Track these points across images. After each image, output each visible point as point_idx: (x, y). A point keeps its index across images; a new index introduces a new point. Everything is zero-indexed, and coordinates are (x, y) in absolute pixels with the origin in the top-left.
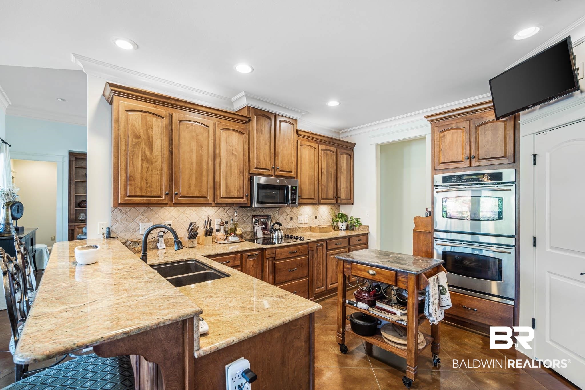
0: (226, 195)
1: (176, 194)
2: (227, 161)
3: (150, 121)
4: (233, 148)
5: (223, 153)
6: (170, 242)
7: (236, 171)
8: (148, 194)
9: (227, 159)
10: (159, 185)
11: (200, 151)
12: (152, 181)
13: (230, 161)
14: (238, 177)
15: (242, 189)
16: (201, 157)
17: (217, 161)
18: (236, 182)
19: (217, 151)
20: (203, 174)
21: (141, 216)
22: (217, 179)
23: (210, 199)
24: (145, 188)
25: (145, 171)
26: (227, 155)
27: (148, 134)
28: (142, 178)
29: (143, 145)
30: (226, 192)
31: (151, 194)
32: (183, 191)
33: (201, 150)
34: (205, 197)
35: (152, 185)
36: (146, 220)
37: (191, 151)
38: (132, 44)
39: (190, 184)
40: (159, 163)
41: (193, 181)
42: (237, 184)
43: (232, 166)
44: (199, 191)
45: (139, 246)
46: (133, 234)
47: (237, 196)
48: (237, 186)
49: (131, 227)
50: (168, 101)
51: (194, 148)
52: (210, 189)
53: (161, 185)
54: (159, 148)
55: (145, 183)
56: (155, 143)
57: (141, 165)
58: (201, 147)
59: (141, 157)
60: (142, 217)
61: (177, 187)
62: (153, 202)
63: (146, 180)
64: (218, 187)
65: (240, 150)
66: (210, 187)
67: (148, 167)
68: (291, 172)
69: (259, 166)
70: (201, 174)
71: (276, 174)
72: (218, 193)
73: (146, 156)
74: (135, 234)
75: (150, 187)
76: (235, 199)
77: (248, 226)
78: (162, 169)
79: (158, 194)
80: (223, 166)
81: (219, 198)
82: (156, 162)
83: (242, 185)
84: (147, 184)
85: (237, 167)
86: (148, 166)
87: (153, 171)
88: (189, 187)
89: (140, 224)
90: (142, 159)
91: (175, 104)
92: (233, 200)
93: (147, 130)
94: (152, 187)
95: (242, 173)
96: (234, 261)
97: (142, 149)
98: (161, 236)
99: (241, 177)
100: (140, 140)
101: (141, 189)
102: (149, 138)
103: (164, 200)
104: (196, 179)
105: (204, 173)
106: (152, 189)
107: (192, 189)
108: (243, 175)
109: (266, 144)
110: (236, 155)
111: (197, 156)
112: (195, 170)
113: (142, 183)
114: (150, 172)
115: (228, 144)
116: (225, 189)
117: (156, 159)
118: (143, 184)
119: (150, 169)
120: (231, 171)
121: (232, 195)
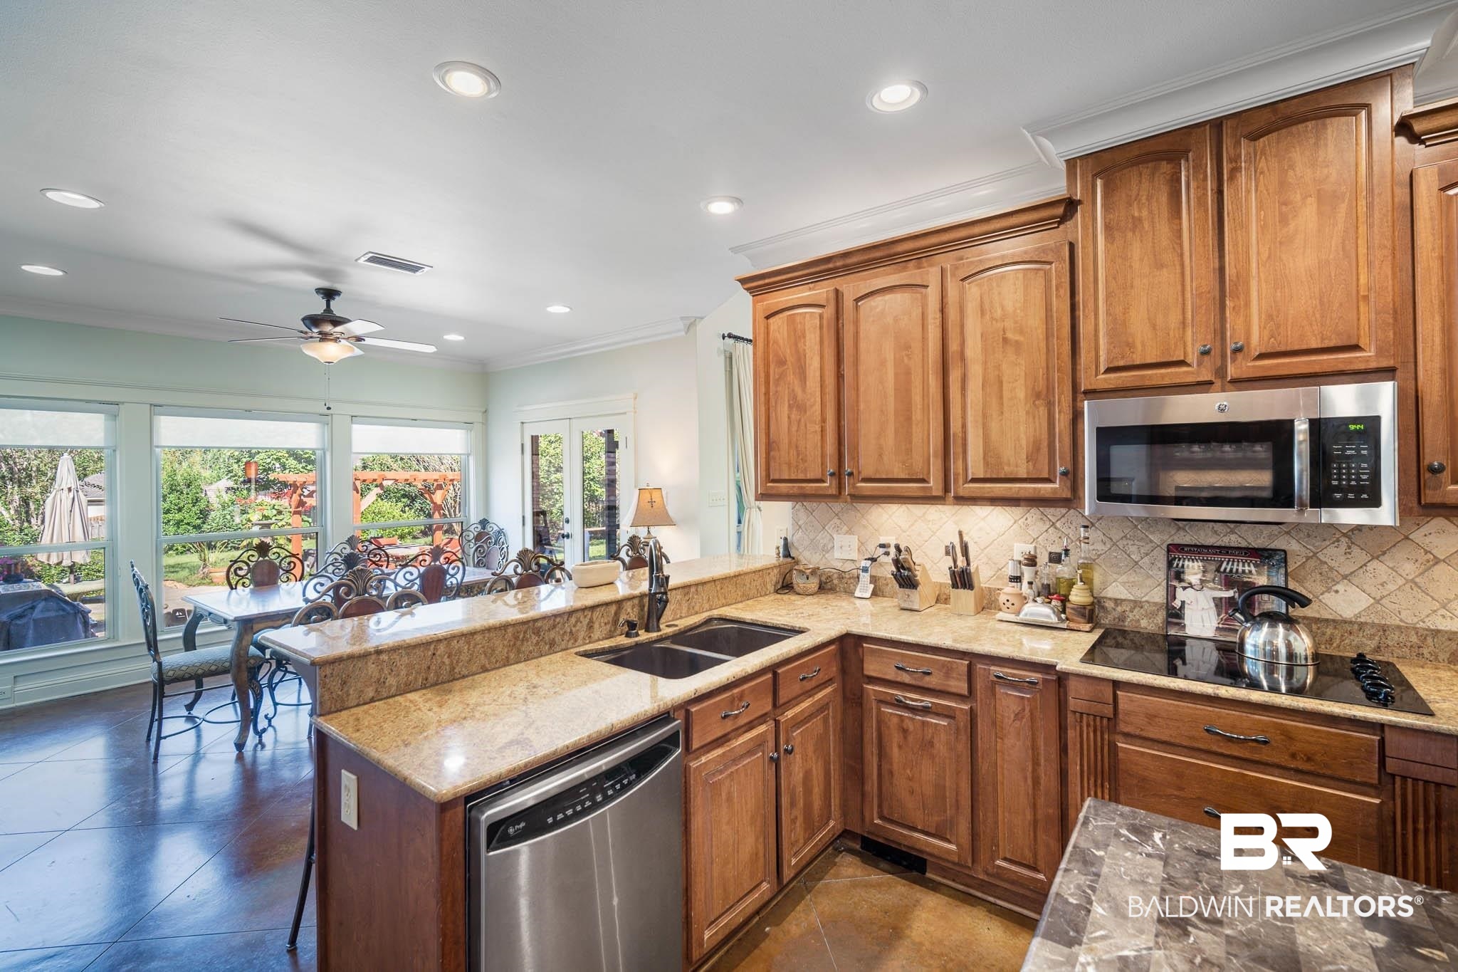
0: (986, 472)
1: (851, 474)
2: (985, 369)
3: (801, 323)
4: (1009, 324)
5: (973, 349)
6: (890, 586)
7: (1021, 394)
8: (801, 476)
9: (985, 363)
10: (820, 455)
11: (906, 360)
12: (806, 448)
13: (998, 367)
14: (1028, 413)
15: (1045, 450)
16: (908, 373)
17: (954, 376)
18: (1022, 429)
19: (953, 347)
20: (914, 418)
21: (836, 520)
22: (955, 426)
23: (935, 485)
24: (795, 464)
25: (794, 429)
26: (985, 350)
27: (797, 351)
28: (790, 443)
29: (791, 377)
30: (986, 464)
31: (806, 474)
32: (868, 466)
33: (907, 355)
34: (923, 481)
35: (806, 455)
36: (845, 528)
37: (883, 363)
38: (732, 202)
39: (881, 448)
40: (818, 407)
41: (890, 441)
42: (1023, 436)
43: (1005, 379)
44: (904, 463)
45: (808, 581)
46: (824, 555)
47: (1025, 476)
48: (1024, 442)
49: (821, 541)
50: (831, 266)
51: (890, 356)
52: (935, 456)
53: (823, 456)
54: (818, 374)
55: (795, 453)
56: (809, 366)
57: (789, 418)
58: (908, 347)
59: (789, 401)
60: (838, 522)
61: (855, 458)
62: (808, 492)
63: (797, 447)
64: (960, 450)
65: (1035, 322)
66: (935, 452)
67: (800, 420)
68: (1356, 348)
69: (1123, 357)
70: (909, 419)
71: (1232, 371)
72: (956, 466)
73: (795, 398)
74: (826, 556)
75: (804, 460)
76: (1018, 485)
77: (1149, 582)
78: (824, 420)
79: (818, 476)
80: (974, 386)
81: (961, 481)
82: (812, 406)
83: (1045, 436)
84: (798, 455)
85: (1022, 381)
86: (798, 417)
87: (808, 425)
88: (880, 455)
89: (835, 536)
90: (789, 405)
91: (844, 266)
92: (1011, 488)
93: (796, 344)
94: (806, 461)
95: (1042, 396)
96: (947, 675)
97: (789, 384)
98: (865, 570)
99: (1043, 411)
100: (786, 367)
101: (789, 465)
102: (799, 360)
103: (828, 487)
104: (896, 432)
105: (917, 415)
106: (806, 464)
107: (885, 458)
108: (1050, 405)
109: (1160, 265)
110: (1017, 342)
111: (896, 375)
112: (893, 413)
113: (791, 455)
114: (802, 427)
115: (988, 317)
116: (982, 456)
117: (812, 400)
118: (793, 452)
119: (803, 420)
120: (1001, 397)
121: (1007, 471)
